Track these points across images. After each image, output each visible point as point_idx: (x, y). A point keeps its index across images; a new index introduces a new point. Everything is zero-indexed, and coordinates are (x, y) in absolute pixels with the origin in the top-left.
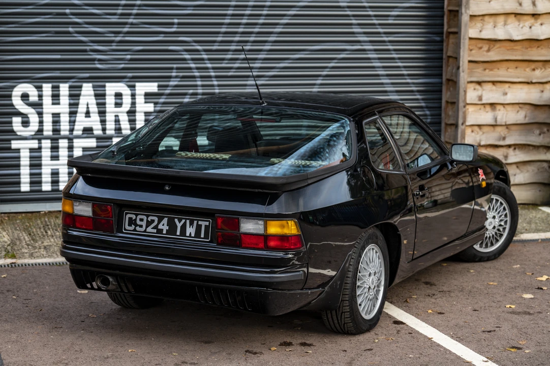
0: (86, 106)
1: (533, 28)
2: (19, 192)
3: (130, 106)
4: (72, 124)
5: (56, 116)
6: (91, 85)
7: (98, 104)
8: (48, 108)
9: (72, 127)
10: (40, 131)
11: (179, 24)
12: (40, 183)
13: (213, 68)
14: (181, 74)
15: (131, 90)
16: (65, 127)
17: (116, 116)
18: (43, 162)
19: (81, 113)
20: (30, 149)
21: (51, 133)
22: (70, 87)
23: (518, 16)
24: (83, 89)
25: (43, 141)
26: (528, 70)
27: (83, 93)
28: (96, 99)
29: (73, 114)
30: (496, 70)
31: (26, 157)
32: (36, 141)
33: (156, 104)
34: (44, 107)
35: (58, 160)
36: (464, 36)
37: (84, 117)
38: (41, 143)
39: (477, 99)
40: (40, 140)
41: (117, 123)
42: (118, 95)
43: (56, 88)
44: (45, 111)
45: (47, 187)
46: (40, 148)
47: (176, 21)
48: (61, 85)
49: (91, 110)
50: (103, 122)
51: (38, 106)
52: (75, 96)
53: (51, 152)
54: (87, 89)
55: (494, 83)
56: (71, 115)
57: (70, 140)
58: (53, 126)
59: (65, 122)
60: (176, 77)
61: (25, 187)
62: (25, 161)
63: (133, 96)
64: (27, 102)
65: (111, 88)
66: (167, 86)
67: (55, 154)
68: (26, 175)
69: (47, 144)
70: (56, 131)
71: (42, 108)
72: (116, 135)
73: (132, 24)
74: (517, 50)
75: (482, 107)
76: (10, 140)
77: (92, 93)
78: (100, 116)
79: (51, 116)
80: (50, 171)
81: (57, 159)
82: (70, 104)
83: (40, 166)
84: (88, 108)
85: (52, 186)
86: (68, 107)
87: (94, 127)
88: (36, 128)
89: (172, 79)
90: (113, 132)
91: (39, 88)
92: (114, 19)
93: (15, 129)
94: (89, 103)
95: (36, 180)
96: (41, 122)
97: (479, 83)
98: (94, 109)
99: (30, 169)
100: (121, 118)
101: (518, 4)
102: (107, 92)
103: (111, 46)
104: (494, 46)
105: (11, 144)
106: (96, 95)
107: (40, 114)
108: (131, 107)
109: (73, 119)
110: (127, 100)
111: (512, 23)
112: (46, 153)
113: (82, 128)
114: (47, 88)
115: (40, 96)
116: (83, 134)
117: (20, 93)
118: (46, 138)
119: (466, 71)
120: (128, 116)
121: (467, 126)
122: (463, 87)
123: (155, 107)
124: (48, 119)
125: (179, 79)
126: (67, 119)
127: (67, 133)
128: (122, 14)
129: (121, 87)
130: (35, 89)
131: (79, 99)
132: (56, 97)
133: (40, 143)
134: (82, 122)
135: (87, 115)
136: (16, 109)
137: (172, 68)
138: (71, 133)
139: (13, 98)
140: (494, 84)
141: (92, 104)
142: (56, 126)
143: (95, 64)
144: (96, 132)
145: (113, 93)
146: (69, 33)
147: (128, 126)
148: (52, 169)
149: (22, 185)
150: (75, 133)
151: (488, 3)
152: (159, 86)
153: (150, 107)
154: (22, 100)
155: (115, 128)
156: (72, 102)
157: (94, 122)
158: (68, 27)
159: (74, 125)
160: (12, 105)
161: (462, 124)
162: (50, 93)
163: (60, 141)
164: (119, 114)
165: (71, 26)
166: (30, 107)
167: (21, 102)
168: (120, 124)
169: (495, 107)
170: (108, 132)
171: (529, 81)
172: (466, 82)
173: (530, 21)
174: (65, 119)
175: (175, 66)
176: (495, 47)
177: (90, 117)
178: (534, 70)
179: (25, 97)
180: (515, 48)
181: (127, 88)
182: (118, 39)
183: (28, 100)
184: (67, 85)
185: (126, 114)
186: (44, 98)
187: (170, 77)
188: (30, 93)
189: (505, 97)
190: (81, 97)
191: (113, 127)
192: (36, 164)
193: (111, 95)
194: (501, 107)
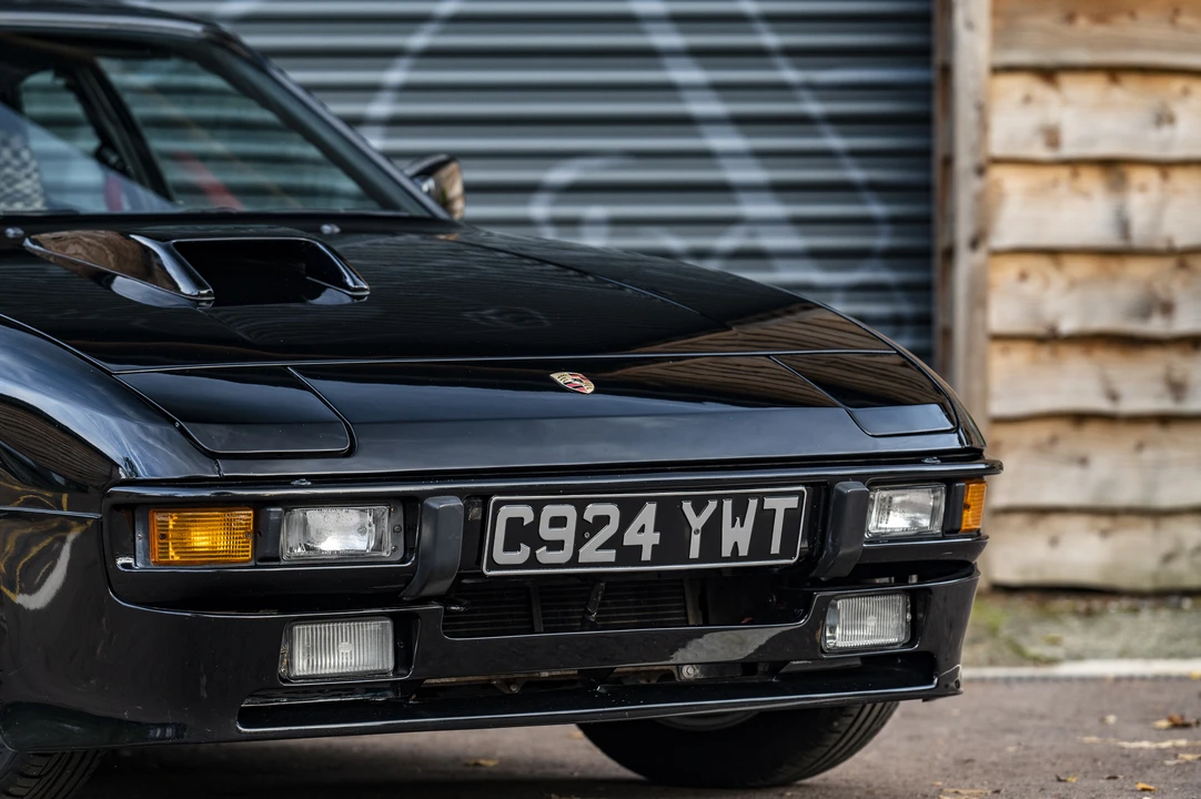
30: (1124, 20)
39: (1040, 140)
55: (1114, 72)
75: (1064, 173)
97: (1048, 74)
121: (996, 253)
122: (973, 89)
140: (1114, 81)
161: (975, 244)
169: (1123, 176)
172: (986, 70)
189: (1166, 131)
194: (1150, 176)
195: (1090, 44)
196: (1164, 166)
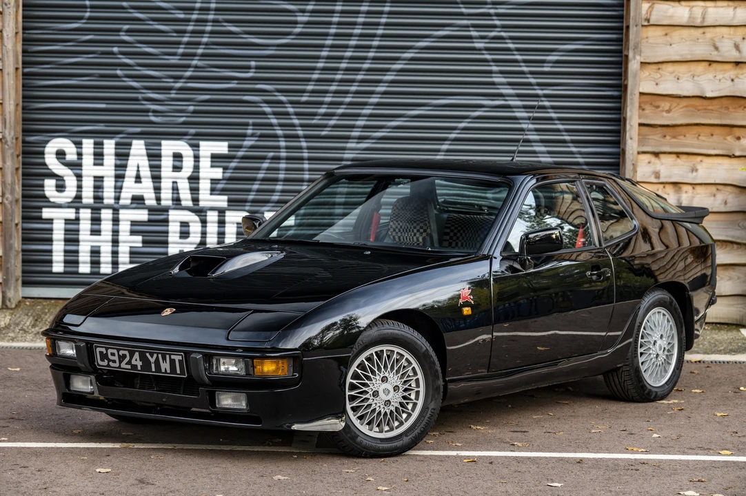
0: (136, 169)
1: (736, 80)
2: (51, 272)
3: (191, 170)
4: (118, 190)
5: (99, 180)
6: (142, 142)
7: (151, 166)
8: (89, 169)
9: (117, 194)
10: (78, 197)
11: (257, 68)
12: (77, 262)
13: (302, 125)
14: (259, 132)
15: (193, 150)
16: (108, 194)
17: (173, 182)
18: (81, 237)
19: (130, 177)
20: (66, 220)
21: (91, 201)
22: (117, 144)
23: (714, 65)
24: (133, 147)
25: (82, 211)
26: (729, 138)
27: (132, 152)
28: (149, 160)
29: (119, 177)
30: (682, 137)
31: (60, 230)
32: (73, 210)
33: (225, 168)
34: (83, 168)
35: (100, 235)
36: (632, 90)
37: (133, 183)
38: (79, 213)
39: (653, 176)
40: (77, 209)
41: (175, 192)
42: (178, 157)
43: (99, 145)
44: (84, 172)
45: (85, 268)
46: (77, 219)
47: (253, 64)
48: (106, 141)
49: (142, 174)
50: (157, 189)
51: (76, 166)
52: (122, 156)
53: (92, 224)
54: (138, 148)
55: (678, 154)
56: (117, 179)
57: (116, 211)
58: (94, 192)
59: (110, 187)
60: (253, 135)
61: (58, 267)
62: (58, 234)
63: (197, 158)
64: (63, 161)
65: (169, 147)
66: (241, 147)
67: (96, 227)
68: (60, 252)
69: (86, 214)
70: (98, 198)
71: (81, 170)
72: (174, 206)
73: (196, 67)
74: (712, 110)
75: (661, 186)
76: (41, 208)
77: (144, 152)
78: (153, 182)
79: (92, 179)
80: (89, 249)
81: (98, 233)
82: (116, 166)
83: (77, 241)
84: (138, 171)
85: (91, 267)
86: (113, 168)
87: (146, 196)
88: (73, 194)
89: (247, 138)
90: (170, 203)
91: (78, 144)
92: (174, 60)
93: (47, 193)
94: (140, 165)
95: (71, 259)
96: (80, 187)
97: (656, 154)
98: (146, 172)
99: (65, 245)
100: (180, 186)
101: (712, 48)
102: (163, 152)
103: (170, 94)
104: (678, 104)
105: (41, 212)
106: (149, 156)
107: (79, 177)
108: (193, 172)
109: (119, 184)
110: (188, 163)
111: (705, 74)
112: (85, 226)
113: (130, 196)
114: (88, 145)
115: (80, 155)
116: (131, 203)
117: (55, 150)
118: (86, 207)
119: (636, 137)
120: (190, 183)
122: (631, 158)
123: (224, 173)
124: (88, 184)
125: (256, 139)
126: (113, 184)
127: (112, 201)
128: (183, 55)
129: (182, 147)
130: (73, 145)
131: (128, 160)
132: (99, 157)
133: (77, 213)
134: (130, 188)
135: (138, 180)
136: (48, 169)
137: (247, 124)
138: (117, 201)
139: (46, 156)
140: (678, 157)
141: (143, 167)
142: (98, 192)
143: (148, 116)
144: (148, 202)
145: (171, 153)
146: (116, 76)
147: (189, 196)
148: (92, 247)
149: (54, 264)
150: (122, 202)
151: (668, 47)
152: (230, 147)
153: (218, 173)
154: (57, 158)
155: (173, 197)
156: (119, 162)
157: (146, 189)
158: (116, 70)
159: (120, 192)
160: (45, 164)
162: (92, 151)
163: (103, 211)
164: (178, 181)
165: (119, 68)
166: (66, 168)
167: (56, 161)
168: (178, 193)
169: (680, 188)
170: (164, 203)
171: (731, 154)
172: (636, 153)
173: (731, 72)
174: (109, 184)
175: (251, 121)
176: (680, 106)
177: (140, 182)
178: (739, 138)
179: (60, 154)
180: (710, 107)
181: (189, 148)
182: (178, 85)
183: (65, 158)
184: (113, 142)
185: (187, 181)
186: (84, 157)
187: (245, 135)
188: (67, 150)
189: (694, 174)
190: (130, 158)
191: (170, 196)
192: (72, 238)
193: (168, 156)
194: (689, 188)
195: (671, 145)
196: (694, 185)
